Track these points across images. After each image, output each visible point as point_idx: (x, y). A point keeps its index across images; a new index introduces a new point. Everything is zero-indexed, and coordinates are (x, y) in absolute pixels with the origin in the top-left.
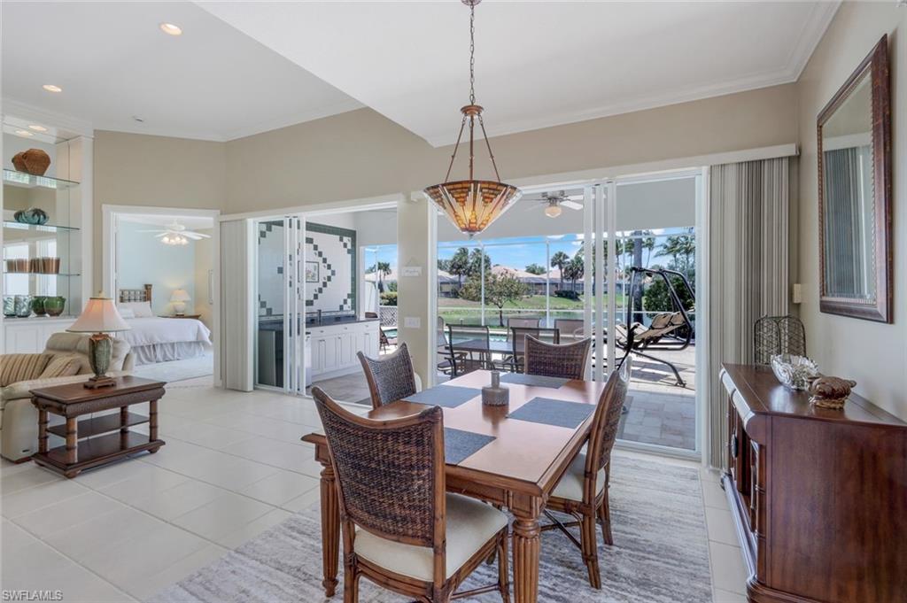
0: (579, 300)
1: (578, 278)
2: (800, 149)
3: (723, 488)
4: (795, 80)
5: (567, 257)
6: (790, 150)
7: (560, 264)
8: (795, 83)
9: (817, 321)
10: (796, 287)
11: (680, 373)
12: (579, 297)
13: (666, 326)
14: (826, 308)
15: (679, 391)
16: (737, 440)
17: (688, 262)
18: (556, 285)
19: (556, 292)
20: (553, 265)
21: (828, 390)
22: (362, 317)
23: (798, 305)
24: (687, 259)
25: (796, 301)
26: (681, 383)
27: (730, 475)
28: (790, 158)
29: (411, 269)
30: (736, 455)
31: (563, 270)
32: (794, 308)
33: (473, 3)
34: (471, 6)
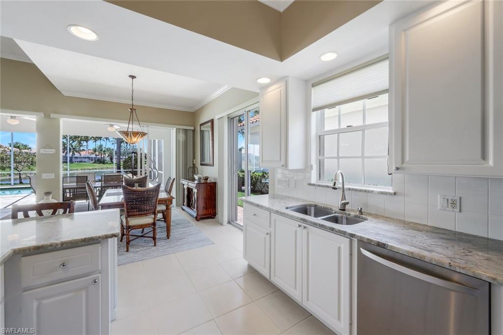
2: (195, 129)
3: (183, 209)
6: (192, 128)
8: (193, 113)
9: (200, 168)
14: (203, 164)
25: (195, 163)
27: (184, 205)
32: (194, 166)
33: (133, 78)
34: (131, 79)
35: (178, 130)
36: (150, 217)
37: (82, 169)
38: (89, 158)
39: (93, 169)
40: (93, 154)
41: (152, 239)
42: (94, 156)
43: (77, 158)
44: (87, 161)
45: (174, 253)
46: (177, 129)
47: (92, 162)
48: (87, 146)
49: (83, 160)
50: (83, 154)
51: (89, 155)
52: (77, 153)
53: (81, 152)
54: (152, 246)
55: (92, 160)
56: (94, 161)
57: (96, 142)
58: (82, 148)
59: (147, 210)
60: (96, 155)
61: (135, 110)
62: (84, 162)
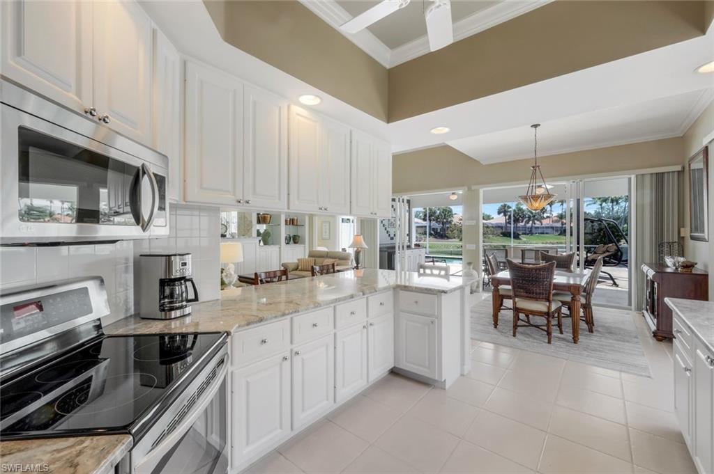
0: (520, 239)
1: (519, 222)
2: (684, 168)
3: (644, 316)
4: (682, 135)
5: (510, 208)
6: (679, 168)
7: (505, 213)
8: (682, 137)
9: (690, 244)
10: (682, 229)
11: (615, 280)
12: (520, 237)
13: (604, 253)
14: (693, 238)
15: (614, 288)
16: (650, 293)
17: (613, 209)
18: (502, 228)
19: (502, 233)
20: (499, 213)
21: (685, 265)
22: (413, 246)
23: (683, 237)
24: (612, 206)
25: (682, 235)
26: (615, 284)
27: (647, 310)
28: (679, 172)
29: (471, 221)
30: (650, 298)
31: (507, 217)
32: (681, 239)
33: (536, 127)
34: (534, 129)
35: (640, 178)
36: (544, 304)
37: (543, 243)
38: (552, 228)
39: (558, 243)
40: (557, 221)
41: (545, 333)
42: (559, 225)
43: (538, 228)
44: (549, 232)
45: (567, 360)
46: (637, 176)
47: (557, 234)
48: (551, 211)
49: (546, 231)
50: (546, 222)
51: (551, 224)
52: (538, 222)
53: (543, 221)
54: (545, 342)
55: (557, 231)
56: (559, 232)
57: (562, 204)
58: (545, 215)
59: (536, 294)
60: (562, 224)
61: (538, 166)
62: (547, 233)
